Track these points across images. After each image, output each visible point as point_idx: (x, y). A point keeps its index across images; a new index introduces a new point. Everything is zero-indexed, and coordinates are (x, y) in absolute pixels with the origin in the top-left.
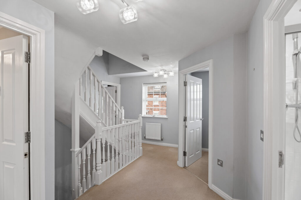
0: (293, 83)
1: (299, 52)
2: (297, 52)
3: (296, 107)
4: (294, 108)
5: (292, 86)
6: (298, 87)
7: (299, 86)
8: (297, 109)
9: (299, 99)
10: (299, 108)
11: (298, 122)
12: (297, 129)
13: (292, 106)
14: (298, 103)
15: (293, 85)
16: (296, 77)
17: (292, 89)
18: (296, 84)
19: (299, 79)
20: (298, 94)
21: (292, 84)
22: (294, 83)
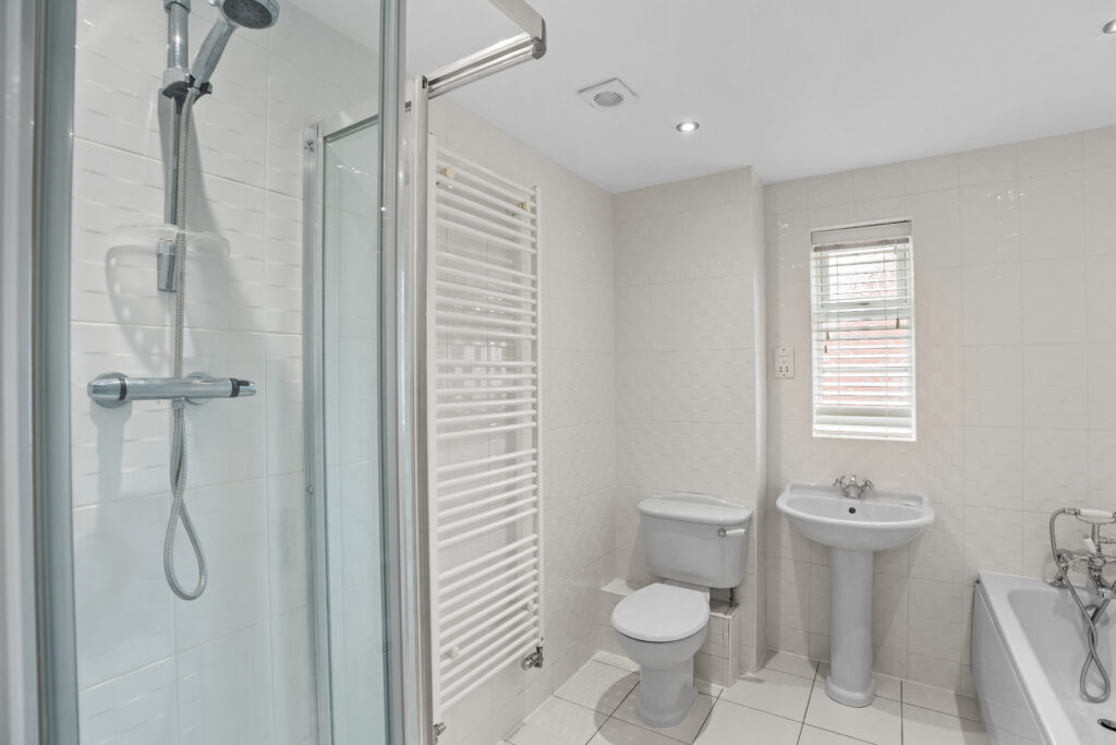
0: (159, 256)
1: (192, 79)
2: (182, 77)
3: (175, 399)
4: (166, 404)
5: (154, 270)
6: (182, 279)
7: (187, 278)
8: (180, 406)
9: (188, 351)
10: (187, 399)
11: (183, 483)
12: (180, 521)
13: (150, 392)
14: (186, 372)
15: (159, 268)
16: (174, 219)
17: (155, 292)
18: (172, 259)
19: (187, 233)
20: (185, 323)
21: (155, 260)
22: (167, 253)
